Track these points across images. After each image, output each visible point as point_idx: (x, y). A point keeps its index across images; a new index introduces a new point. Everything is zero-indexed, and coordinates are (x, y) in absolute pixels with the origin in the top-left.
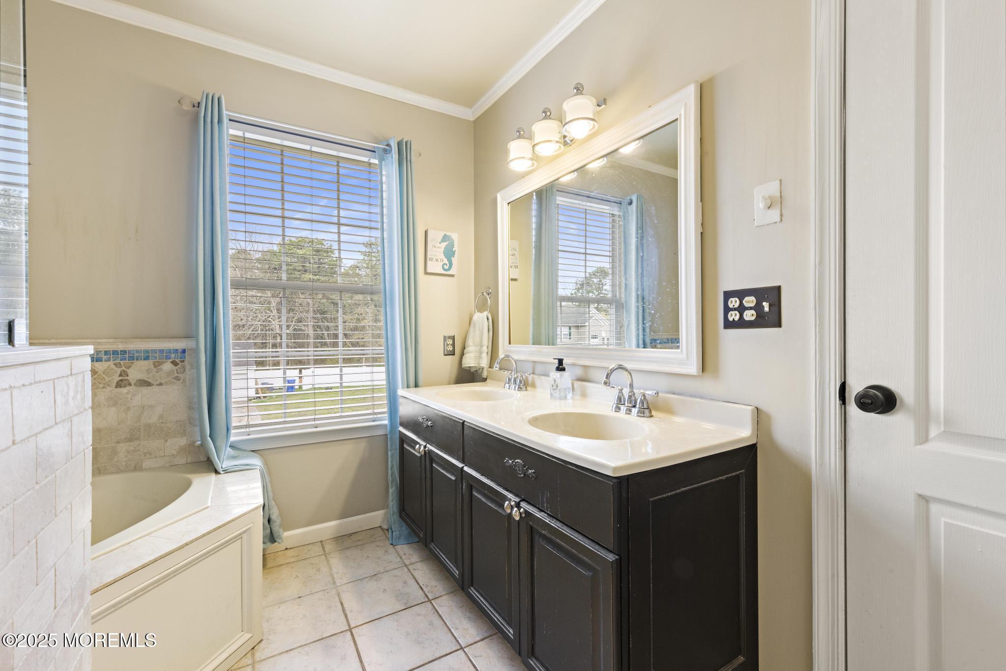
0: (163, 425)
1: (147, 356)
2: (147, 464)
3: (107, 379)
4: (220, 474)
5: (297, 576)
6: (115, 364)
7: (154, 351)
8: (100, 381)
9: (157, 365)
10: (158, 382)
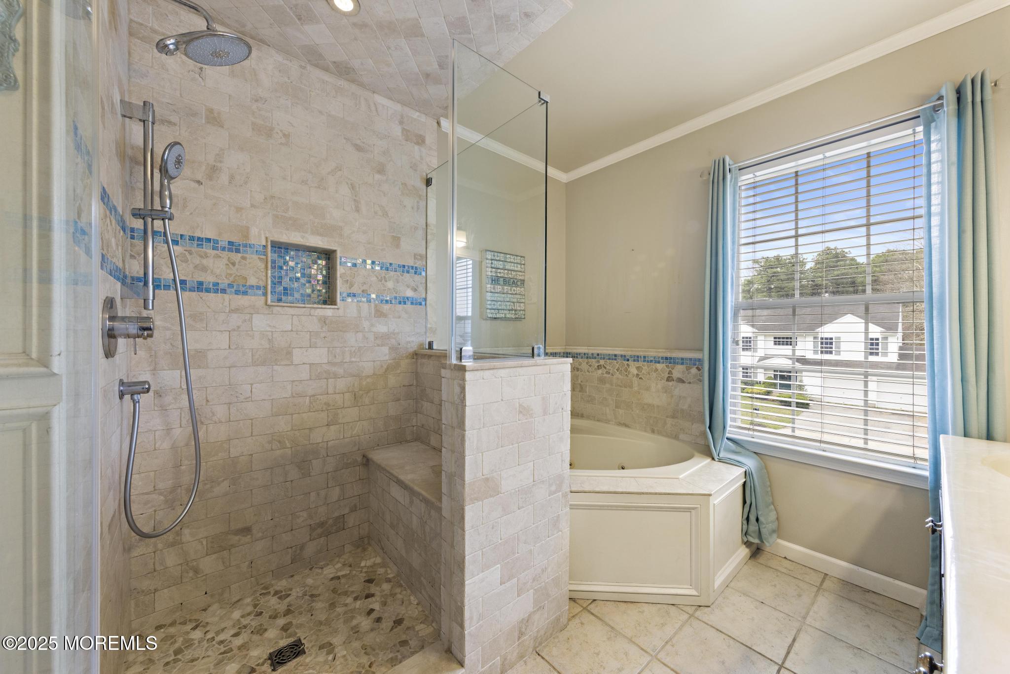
0: (691, 412)
1: (683, 361)
2: (682, 436)
3: (663, 375)
4: (715, 460)
5: (775, 586)
6: (666, 366)
7: (686, 359)
8: (660, 376)
9: (688, 369)
10: (688, 381)
